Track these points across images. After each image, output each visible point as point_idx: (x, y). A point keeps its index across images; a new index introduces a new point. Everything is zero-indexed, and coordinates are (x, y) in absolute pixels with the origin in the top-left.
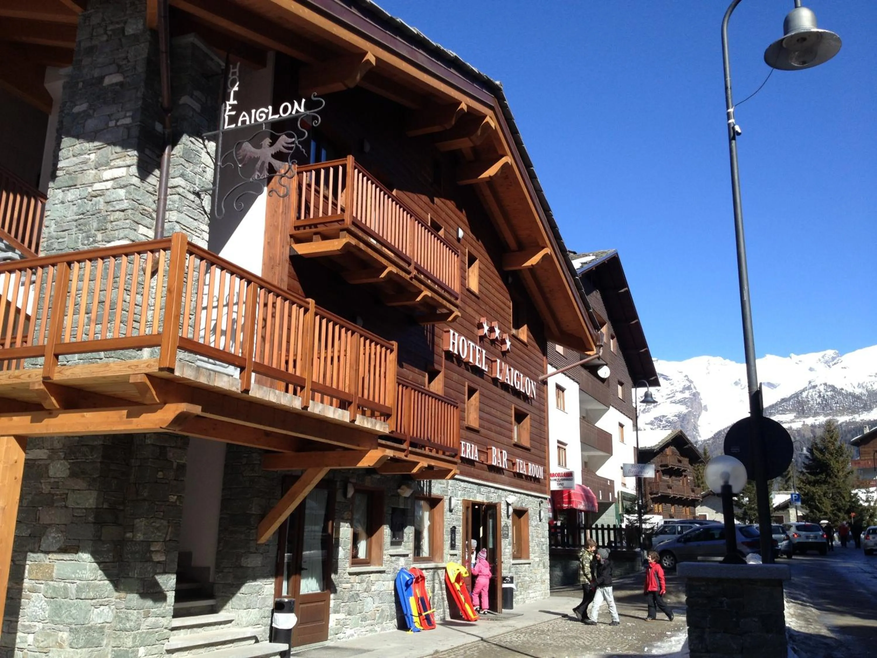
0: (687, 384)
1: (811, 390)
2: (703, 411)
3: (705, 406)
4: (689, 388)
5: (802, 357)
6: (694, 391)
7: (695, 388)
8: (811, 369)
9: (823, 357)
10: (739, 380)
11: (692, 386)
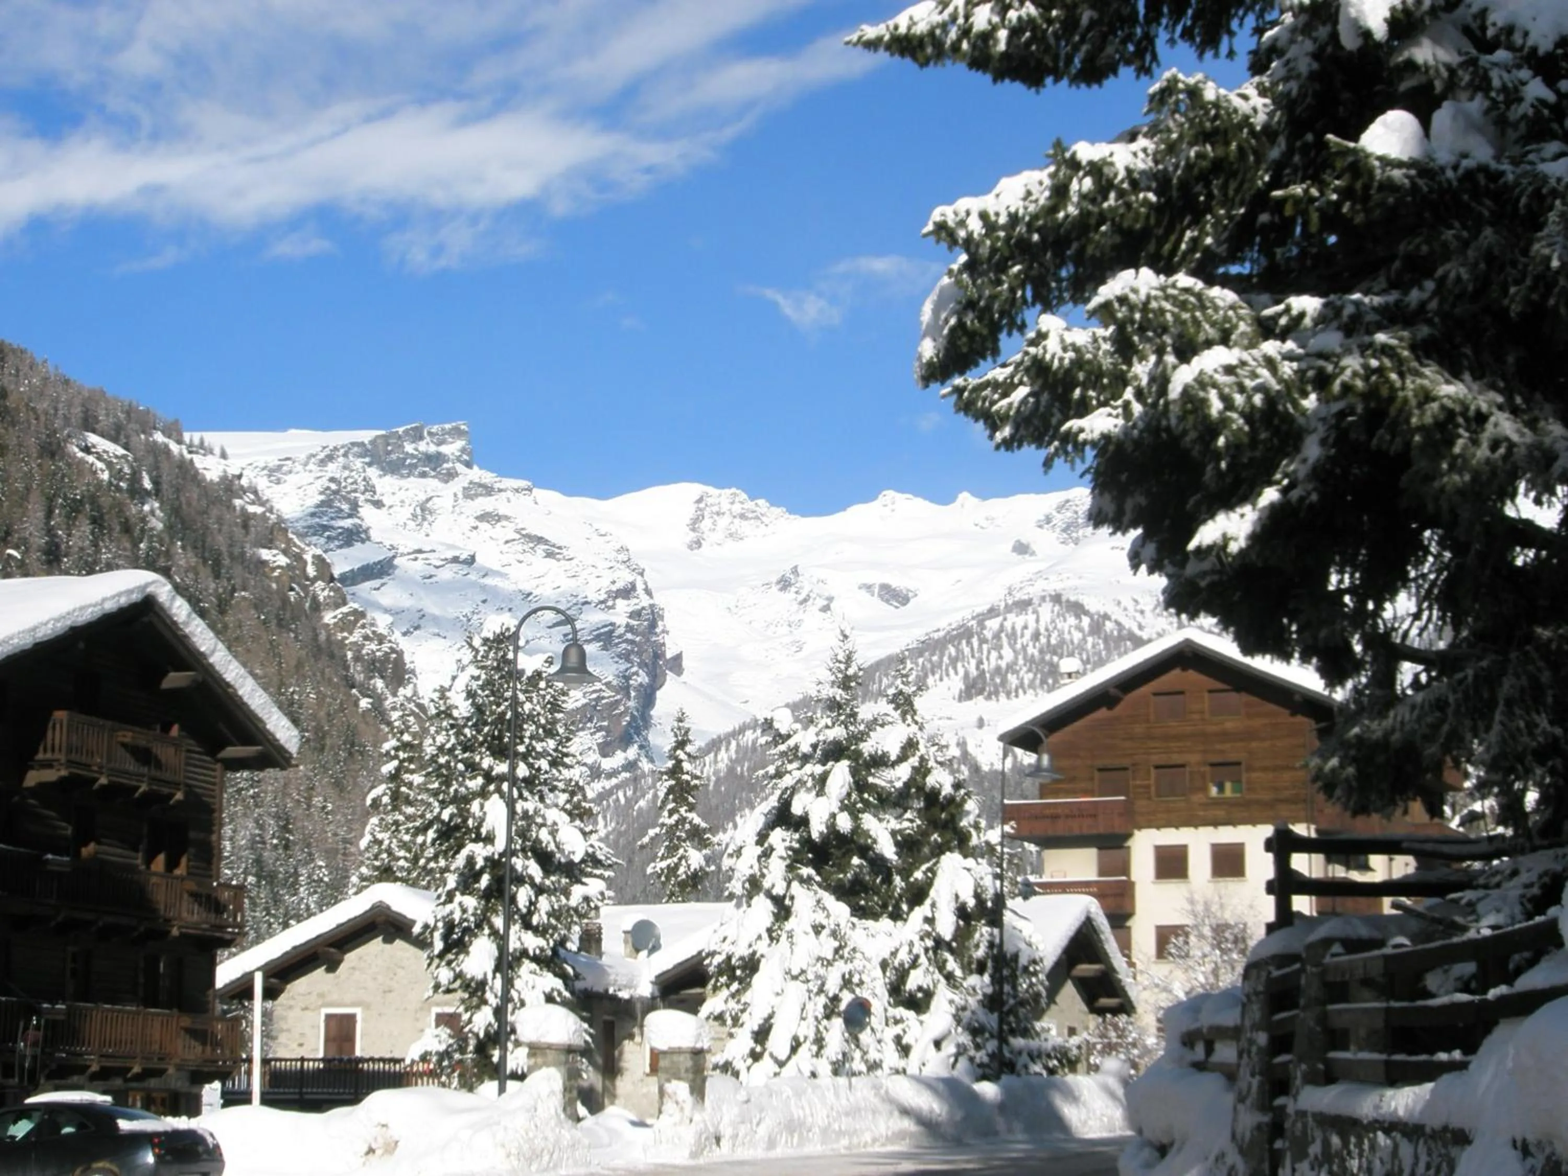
0: (624, 577)
1: (1011, 617)
2: (670, 675)
3: (678, 658)
4: (627, 592)
5: (998, 506)
6: (645, 601)
7: (648, 592)
8: (1021, 549)
9: (1060, 508)
10: (795, 571)
11: (640, 586)
